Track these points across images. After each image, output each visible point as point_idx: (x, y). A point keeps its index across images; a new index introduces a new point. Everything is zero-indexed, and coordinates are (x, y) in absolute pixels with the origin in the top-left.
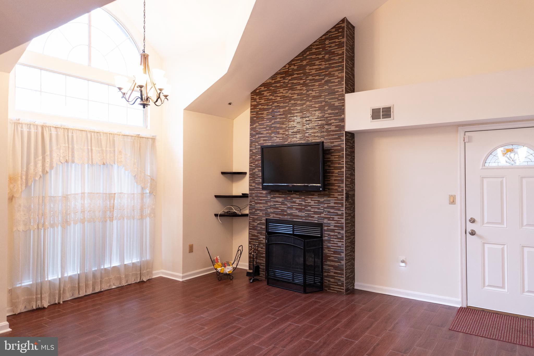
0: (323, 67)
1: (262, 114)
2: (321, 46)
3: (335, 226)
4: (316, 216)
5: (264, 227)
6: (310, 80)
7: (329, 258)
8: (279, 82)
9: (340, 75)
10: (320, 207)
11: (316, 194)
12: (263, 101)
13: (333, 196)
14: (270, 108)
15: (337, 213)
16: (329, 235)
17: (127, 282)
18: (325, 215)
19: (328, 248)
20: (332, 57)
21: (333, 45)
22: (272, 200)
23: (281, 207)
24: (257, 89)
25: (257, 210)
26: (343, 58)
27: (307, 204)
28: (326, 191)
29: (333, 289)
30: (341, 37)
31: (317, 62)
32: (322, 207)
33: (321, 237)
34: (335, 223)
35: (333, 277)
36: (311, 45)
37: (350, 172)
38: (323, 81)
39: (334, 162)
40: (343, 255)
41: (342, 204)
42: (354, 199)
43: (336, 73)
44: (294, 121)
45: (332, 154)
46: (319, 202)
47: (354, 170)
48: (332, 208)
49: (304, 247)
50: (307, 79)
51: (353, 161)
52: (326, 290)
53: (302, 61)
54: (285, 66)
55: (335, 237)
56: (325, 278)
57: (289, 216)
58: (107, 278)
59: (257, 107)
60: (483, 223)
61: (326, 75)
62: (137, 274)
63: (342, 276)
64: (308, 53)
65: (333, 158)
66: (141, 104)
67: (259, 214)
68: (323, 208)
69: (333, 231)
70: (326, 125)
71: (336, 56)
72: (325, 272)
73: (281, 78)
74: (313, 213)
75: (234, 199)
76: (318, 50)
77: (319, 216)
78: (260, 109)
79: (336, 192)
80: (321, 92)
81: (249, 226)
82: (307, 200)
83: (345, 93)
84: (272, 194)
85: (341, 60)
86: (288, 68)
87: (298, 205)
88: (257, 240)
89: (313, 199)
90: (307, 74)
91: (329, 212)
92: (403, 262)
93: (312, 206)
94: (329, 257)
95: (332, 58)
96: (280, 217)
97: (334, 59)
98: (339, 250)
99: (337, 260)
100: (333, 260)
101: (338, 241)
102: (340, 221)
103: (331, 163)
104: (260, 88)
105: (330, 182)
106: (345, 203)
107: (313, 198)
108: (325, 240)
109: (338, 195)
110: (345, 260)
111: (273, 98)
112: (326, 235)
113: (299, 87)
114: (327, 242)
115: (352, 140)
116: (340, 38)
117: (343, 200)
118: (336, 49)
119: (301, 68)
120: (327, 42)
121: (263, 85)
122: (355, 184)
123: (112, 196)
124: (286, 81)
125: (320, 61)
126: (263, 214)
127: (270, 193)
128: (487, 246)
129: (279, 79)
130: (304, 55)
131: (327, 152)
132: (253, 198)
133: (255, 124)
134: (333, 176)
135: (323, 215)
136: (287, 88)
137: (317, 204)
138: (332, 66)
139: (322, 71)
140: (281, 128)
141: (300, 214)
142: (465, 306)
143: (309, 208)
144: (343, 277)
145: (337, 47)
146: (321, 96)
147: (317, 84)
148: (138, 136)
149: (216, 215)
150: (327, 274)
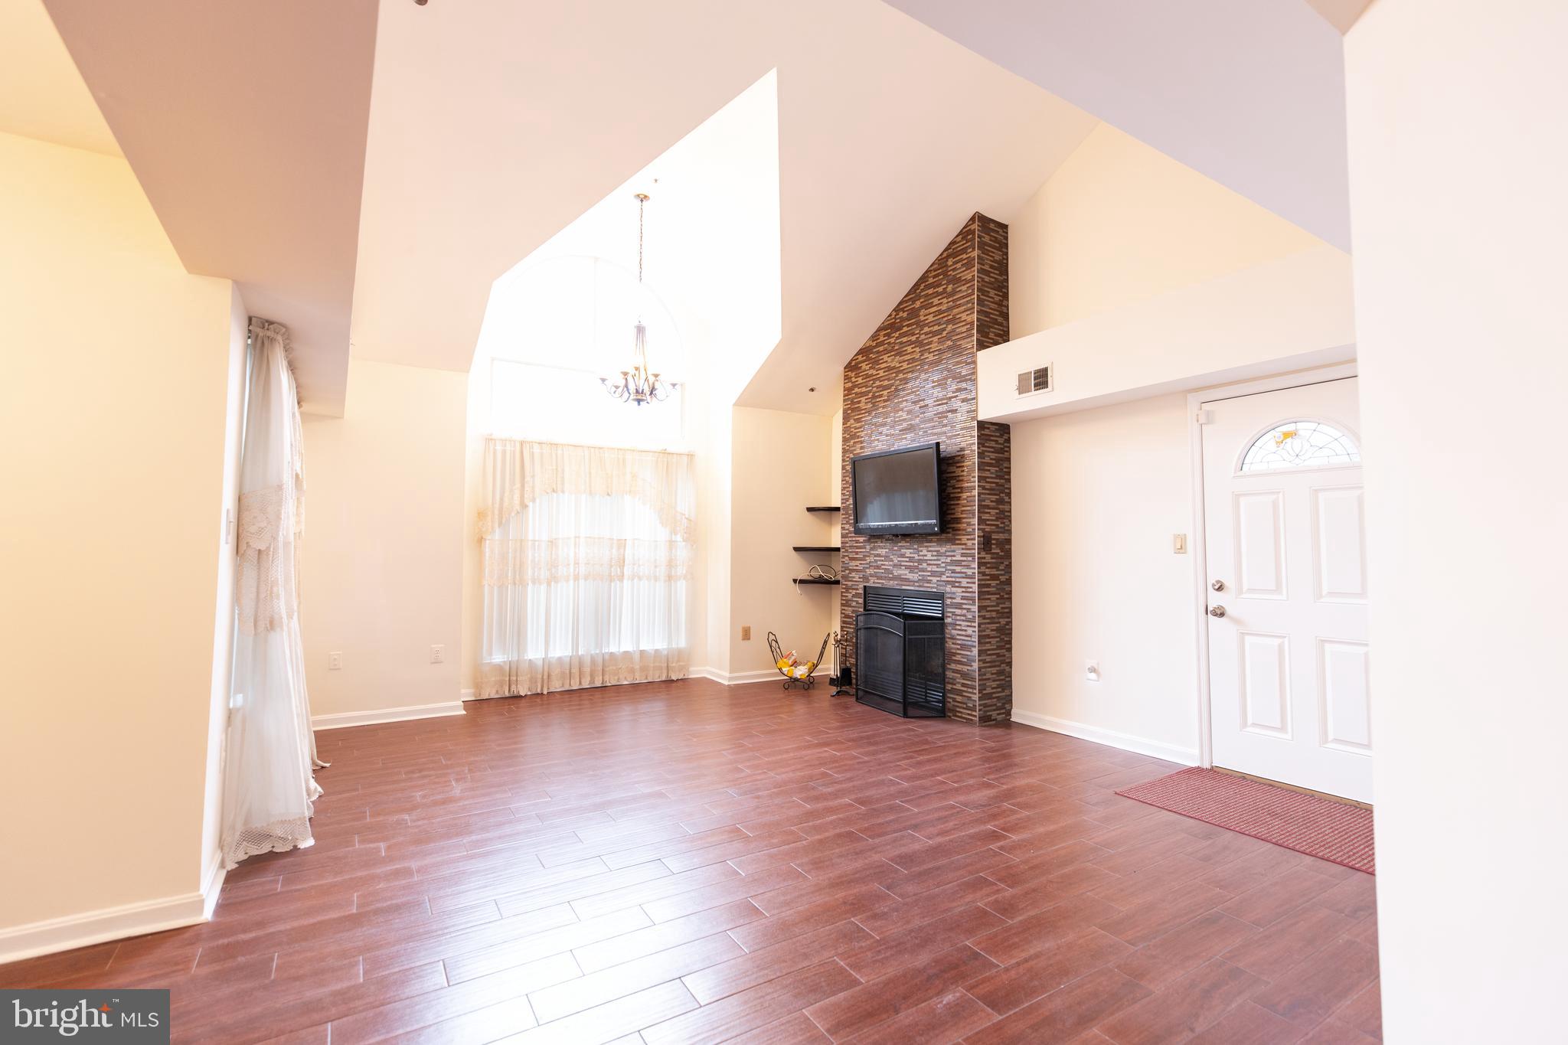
0: (944, 307)
1: (859, 402)
2: (940, 271)
3: (963, 598)
4: (934, 579)
5: (861, 601)
6: (926, 334)
7: (954, 658)
8: (882, 343)
9: (969, 319)
10: (939, 562)
11: (934, 538)
12: (860, 380)
13: (959, 542)
14: (869, 392)
15: (965, 573)
16: (954, 614)
17: (646, 678)
18: (947, 577)
19: (953, 638)
20: (957, 288)
21: (959, 265)
22: (872, 552)
23: (884, 565)
24: (852, 360)
25: (852, 571)
26: (973, 287)
27: (922, 558)
28: (949, 533)
29: (960, 715)
30: (971, 250)
31: (936, 301)
32: (942, 563)
33: (942, 619)
34: (963, 592)
35: (959, 693)
36: (926, 272)
37: (998, 497)
38: (944, 334)
39: (961, 478)
40: (975, 651)
41: (973, 556)
42: (1010, 549)
43: (964, 316)
44: (902, 410)
45: (958, 465)
46: (939, 554)
47: (1009, 495)
48: (958, 563)
49: (905, 635)
50: (922, 332)
51: (1006, 477)
52: (950, 717)
53: (914, 302)
54: (890, 315)
55: (962, 618)
56: (949, 695)
57: (896, 580)
58: (614, 668)
59: (853, 392)
60: (1240, 591)
61: (948, 322)
62: (661, 668)
63: (975, 691)
64: (922, 287)
65: (958, 472)
66: (634, 400)
67: (854, 577)
68: (943, 565)
69: (959, 606)
70: (949, 411)
71: (964, 285)
72: (949, 683)
73: (885, 335)
74: (929, 574)
75: (833, 553)
76: (936, 279)
77: (939, 579)
78: (856, 394)
79: (964, 535)
80: (941, 352)
81: (842, 600)
82: (921, 551)
83: (978, 350)
84: (874, 542)
85: (970, 291)
86: (895, 318)
87: (907, 560)
88: (851, 624)
89: (930, 549)
90: (921, 324)
91: (954, 572)
92: (1093, 670)
93: (929, 562)
94: (955, 654)
95: (958, 290)
96: (883, 583)
97: (960, 290)
98: (970, 643)
99: (965, 660)
100: (959, 661)
101: (968, 626)
102: (971, 588)
103: (958, 481)
104: (856, 357)
105: (952, 516)
106: (979, 553)
107: (930, 547)
108: (949, 623)
109: (968, 539)
110: (979, 661)
111: (875, 372)
112: (950, 615)
113: (909, 349)
114: (950, 628)
115: (1001, 436)
116: (969, 251)
117: (975, 549)
118: (964, 271)
119: (914, 313)
120: (950, 263)
121: (861, 352)
122: (1010, 521)
123: (622, 544)
124: (892, 340)
125: (939, 297)
126: (860, 578)
127: (869, 541)
128: (1248, 639)
129: (882, 339)
130: (918, 291)
131: (951, 461)
132: (847, 551)
133: (849, 421)
134: (958, 504)
135: (944, 578)
136: (892, 353)
137: (935, 558)
138: (958, 303)
139: (942, 315)
140: (884, 425)
141: (910, 576)
142: (1209, 767)
143: (925, 565)
144: (975, 694)
145: (964, 269)
146: (942, 360)
147: (935, 339)
149: (795, 581)
150: (951, 686)
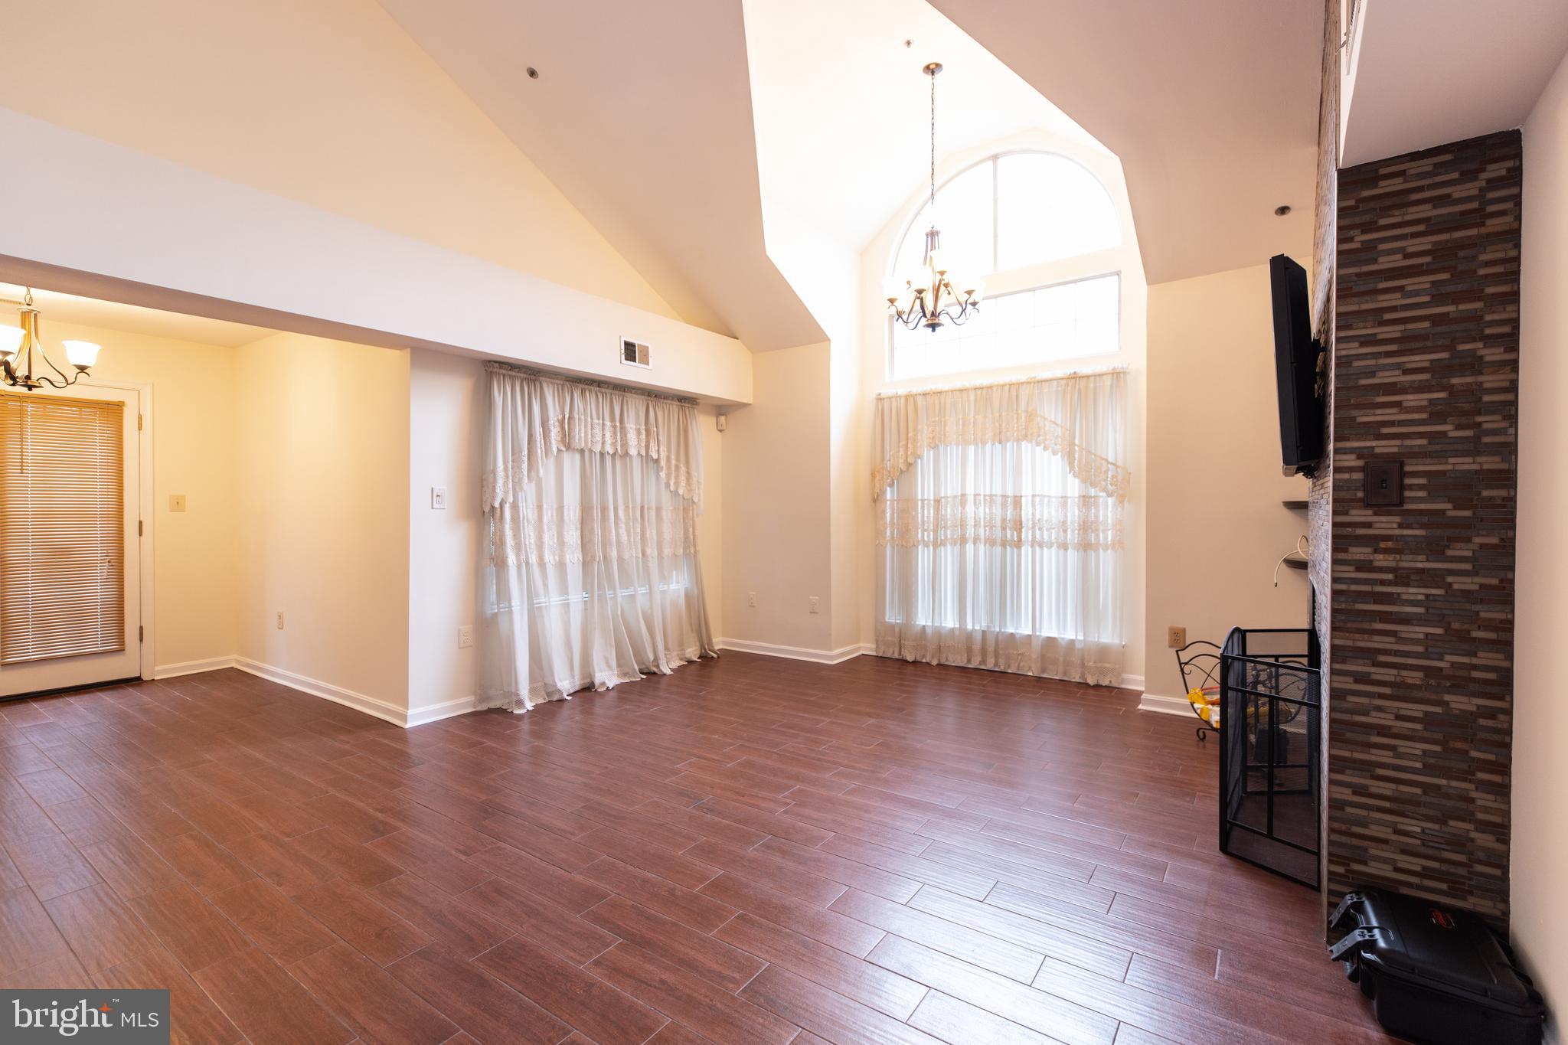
41: (1329, 520)
42: (1514, 499)
58: (1012, 653)
62: (1073, 665)
66: (928, 326)
106: (1337, 514)
115: (1472, 173)
123: (1017, 502)
148: (1075, 377)
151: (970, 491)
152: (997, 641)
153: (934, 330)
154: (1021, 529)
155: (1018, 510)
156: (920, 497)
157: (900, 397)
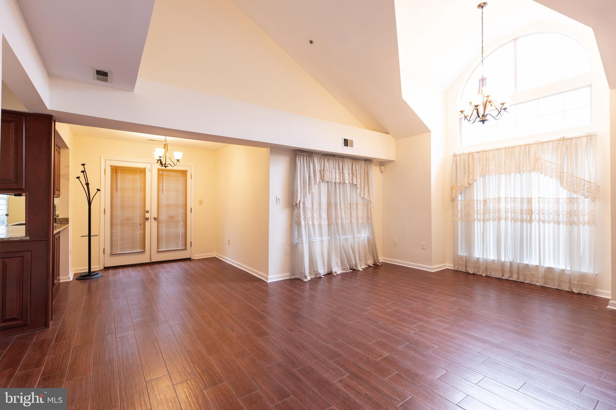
66: (481, 121)
123: (530, 201)
148: (563, 139)
151: (503, 196)
152: (518, 267)
153: (483, 123)
154: (532, 214)
155: (530, 204)
156: (475, 199)
157: (465, 154)
